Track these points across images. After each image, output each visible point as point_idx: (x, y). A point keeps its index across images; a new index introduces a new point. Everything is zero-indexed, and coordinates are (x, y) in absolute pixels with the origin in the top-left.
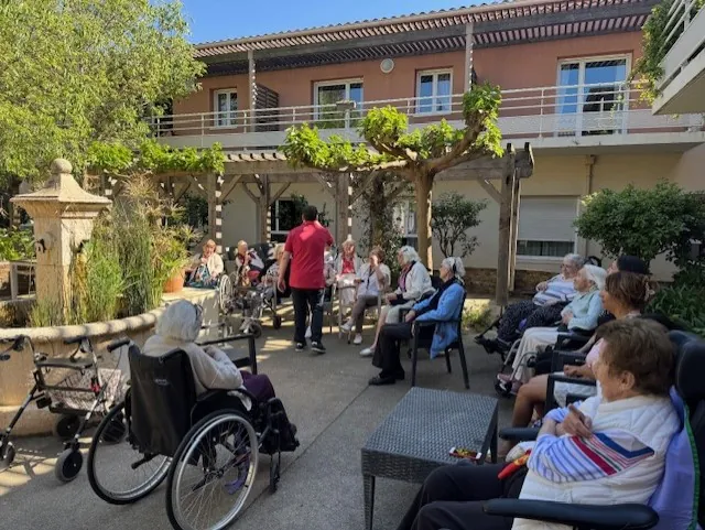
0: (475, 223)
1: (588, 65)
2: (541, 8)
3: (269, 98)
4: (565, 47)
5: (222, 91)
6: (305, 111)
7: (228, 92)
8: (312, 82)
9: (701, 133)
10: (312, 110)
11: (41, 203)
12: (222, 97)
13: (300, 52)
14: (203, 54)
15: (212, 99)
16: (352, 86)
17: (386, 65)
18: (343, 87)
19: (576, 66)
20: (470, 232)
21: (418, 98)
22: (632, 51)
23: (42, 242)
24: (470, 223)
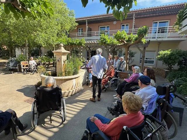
0: (134, 56)
1: (160, 22)
2: (154, 10)
3: (90, 30)
4: (154, 18)
5: (80, 28)
6: (97, 32)
7: (81, 28)
8: (99, 26)
9: (186, 38)
10: (98, 32)
11: (58, 52)
12: (80, 29)
13: (97, 20)
14: (77, 20)
15: (78, 30)
16: (107, 27)
17: (115, 23)
18: (105, 27)
19: (157, 23)
20: (133, 58)
21: (121, 30)
22: (170, 19)
23: (58, 60)
24: (133, 56)
